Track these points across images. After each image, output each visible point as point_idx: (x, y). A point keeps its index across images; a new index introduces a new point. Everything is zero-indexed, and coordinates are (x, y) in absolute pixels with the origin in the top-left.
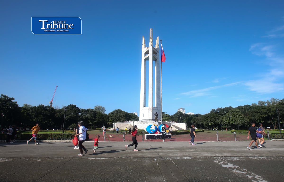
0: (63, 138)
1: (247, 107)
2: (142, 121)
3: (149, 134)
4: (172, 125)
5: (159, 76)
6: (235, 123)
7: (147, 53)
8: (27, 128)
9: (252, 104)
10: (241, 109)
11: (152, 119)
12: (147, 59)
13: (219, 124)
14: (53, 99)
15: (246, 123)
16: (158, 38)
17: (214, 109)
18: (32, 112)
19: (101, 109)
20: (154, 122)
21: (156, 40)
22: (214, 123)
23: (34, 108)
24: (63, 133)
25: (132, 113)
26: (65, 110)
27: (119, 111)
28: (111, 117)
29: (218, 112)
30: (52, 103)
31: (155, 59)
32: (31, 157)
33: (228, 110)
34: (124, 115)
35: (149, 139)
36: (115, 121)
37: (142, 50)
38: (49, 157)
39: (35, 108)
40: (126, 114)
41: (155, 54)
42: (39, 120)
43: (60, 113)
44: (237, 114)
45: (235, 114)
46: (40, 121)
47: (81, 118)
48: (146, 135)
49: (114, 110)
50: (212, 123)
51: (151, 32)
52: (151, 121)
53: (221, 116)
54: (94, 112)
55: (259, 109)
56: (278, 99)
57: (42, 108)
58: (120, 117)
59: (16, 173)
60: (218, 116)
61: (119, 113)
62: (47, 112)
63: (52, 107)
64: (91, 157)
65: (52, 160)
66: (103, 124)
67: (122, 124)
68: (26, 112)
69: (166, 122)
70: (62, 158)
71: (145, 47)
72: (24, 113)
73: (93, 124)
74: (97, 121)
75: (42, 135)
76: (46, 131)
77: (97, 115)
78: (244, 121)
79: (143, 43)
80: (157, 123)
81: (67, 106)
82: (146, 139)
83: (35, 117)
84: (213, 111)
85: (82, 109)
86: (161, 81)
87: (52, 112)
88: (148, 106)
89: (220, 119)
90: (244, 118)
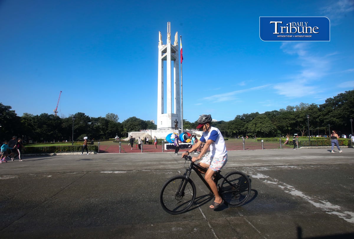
0: (73, 151)
1: (275, 113)
2: (160, 129)
3: (169, 144)
4: (193, 133)
5: (179, 78)
6: (261, 130)
7: (164, 51)
8: (30, 141)
9: (280, 110)
10: (268, 115)
11: (172, 127)
12: (164, 59)
13: (244, 132)
14: (57, 107)
15: (273, 130)
16: (177, 34)
17: (239, 115)
18: (34, 122)
19: (113, 117)
20: (173, 130)
21: (175, 36)
22: (238, 130)
24: (73, 144)
25: (149, 121)
26: (73, 119)
27: (134, 119)
28: (126, 125)
29: (243, 119)
30: (57, 111)
31: (173, 59)
32: (39, 173)
33: (255, 116)
34: (139, 123)
35: (170, 149)
36: (130, 130)
37: (158, 48)
38: (60, 172)
39: (37, 118)
40: (142, 122)
41: (174, 53)
42: (44, 131)
43: (66, 122)
44: (263, 120)
45: (262, 120)
46: (44, 132)
47: (91, 127)
48: (165, 145)
49: (129, 118)
50: (237, 130)
51: (169, 26)
52: (171, 130)
53: (247, 123)
54: (106, 120)
55: (287, 115)
56: (308, 104)
57: (45, 117)
58: (135, 126)
59: (24, 192)
60: (243, 123)
61: (134, 121)
62: (52, 122)
63: (57, 115)
64: (107, 171)
65: (64, 175)
66: (117, 134)
67: (138, 133)
68: (27, 122)
69: (187, 130)
70: (75, 173)
71: (162, 45)
72: (24, 123)
73: (105, 135)
74: (110, 130)
75: (48, 147)
76: (52, 143)
77: (109, 123)
78: (271, 128)
79: (160, 40)
80: (177, 132)
81: (74, 114)
82: (165, 149)
83: (38, 128)
84: (238, 117)
85: (92, 118)
86: (182, 84)
87: (58, 121)
88: (166, 113)
89: (246, 126)
90: (271, 124)
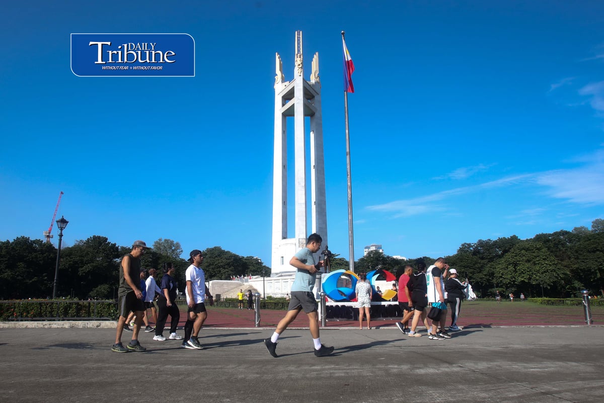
1: (562, 237)
5: (323, 156)
6: (530, 279)
7: (289, 96)
10: (545, 242)
12: (289, 114)
13: (482, 283)
14: (52, 225)
15: (562, 279)
16: (316, 57)
17: (467, 244)
19: (171, 248)
21: (313, 62)
23: (5, 245)
25: (250, 259)
27: (216, 253)
30: (51, 235)
31: (309, 113)
33: (509, 245)
34: (228, 261)
37: (274, 89)
39: (8, 246)
40: (234, 260)
41: (310, 99)
42: (18, 276)
43: (67, 257)
44: (534, 254)
45: (530, 255)
46: (20, 278)
51: (298, 40)
53: (489, 261)
54: (154, 254)
55: (598, 241)
57: (23, 244)
58: (219, 267)
60: (480, 263)
61: (216, 257)
62: (36, 257)
63: (51, 243)
67: (227, 283)
71: (282, 82)
77: (160, 262)
78: (558, 274)
79: (278, 71)
81: (85, 239)
83: (6, 268)
84: (466, 249)
85: (123, 248)
87: (50, 255)
88: (294, 236)
89: (487, 269)
90: (556, 264)
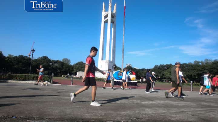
1: (185, 65)
5: (115, 36)
7: (106, 16)
12: (106, 22)
16: (116, 5)
17: (157, 65)
18: (14, 60)
19: (67, 61)
21: (114, 6)
27: (81, 63)
28: (75, 67)
29: (160, 68)
30: (30, 55)
31: (112, 22)
36: (78, 70)
37: (102, 14)
39: (17, 58)
41: (113, 18)
43: (35, 62)
46: (20, 68)
47: (51, 67)
49: (78, 62)
53: (163, 71)
54: (62, 62)
57: (21, 57)
60: (160, 71)
62: (25, 62)
66: (69, 72)
68: (10, 60)
71: (105, 12)
73: (60, 72)
74: (64, 70)
77: (64, 65)
79: (103, 8)
81: (41, 57)
83: (16, 64)
84: (156, 67)
85: (53, 60)
88: (105, 60)
